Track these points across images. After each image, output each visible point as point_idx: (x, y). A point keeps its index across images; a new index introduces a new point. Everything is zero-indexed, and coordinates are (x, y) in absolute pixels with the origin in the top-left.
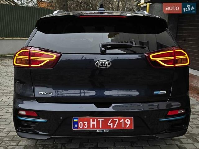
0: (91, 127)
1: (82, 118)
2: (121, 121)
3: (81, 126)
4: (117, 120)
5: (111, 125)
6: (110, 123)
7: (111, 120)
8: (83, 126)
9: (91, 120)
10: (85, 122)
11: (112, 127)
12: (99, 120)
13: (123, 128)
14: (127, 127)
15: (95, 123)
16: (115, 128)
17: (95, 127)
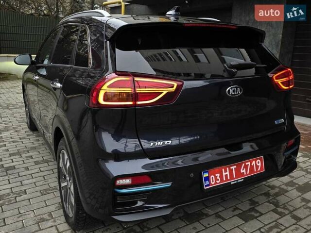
0: (224, 179)
1: (212, 170)
2: (252, 164)
3: (213, 181)
4: (249, 163)
5: (244, 171)
6: (243, 170)
7: (243, 164)
8: (215, 181)
9: (223, 170)
10: (216, 175)
11: (245, 174)
12: (231, 168)
13: (256, 172)
14: (259, 170)
15: (228, 173)
16: (248, 175)
17: (229, 178)
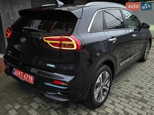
0: (18, 75)
1: (16, 69)
2: (29, 77)
3: (16, 73)
5: (25, 77)
13: (29, 81)
14: (31, 81)
15: (20, 73)
16: (26, 80)
